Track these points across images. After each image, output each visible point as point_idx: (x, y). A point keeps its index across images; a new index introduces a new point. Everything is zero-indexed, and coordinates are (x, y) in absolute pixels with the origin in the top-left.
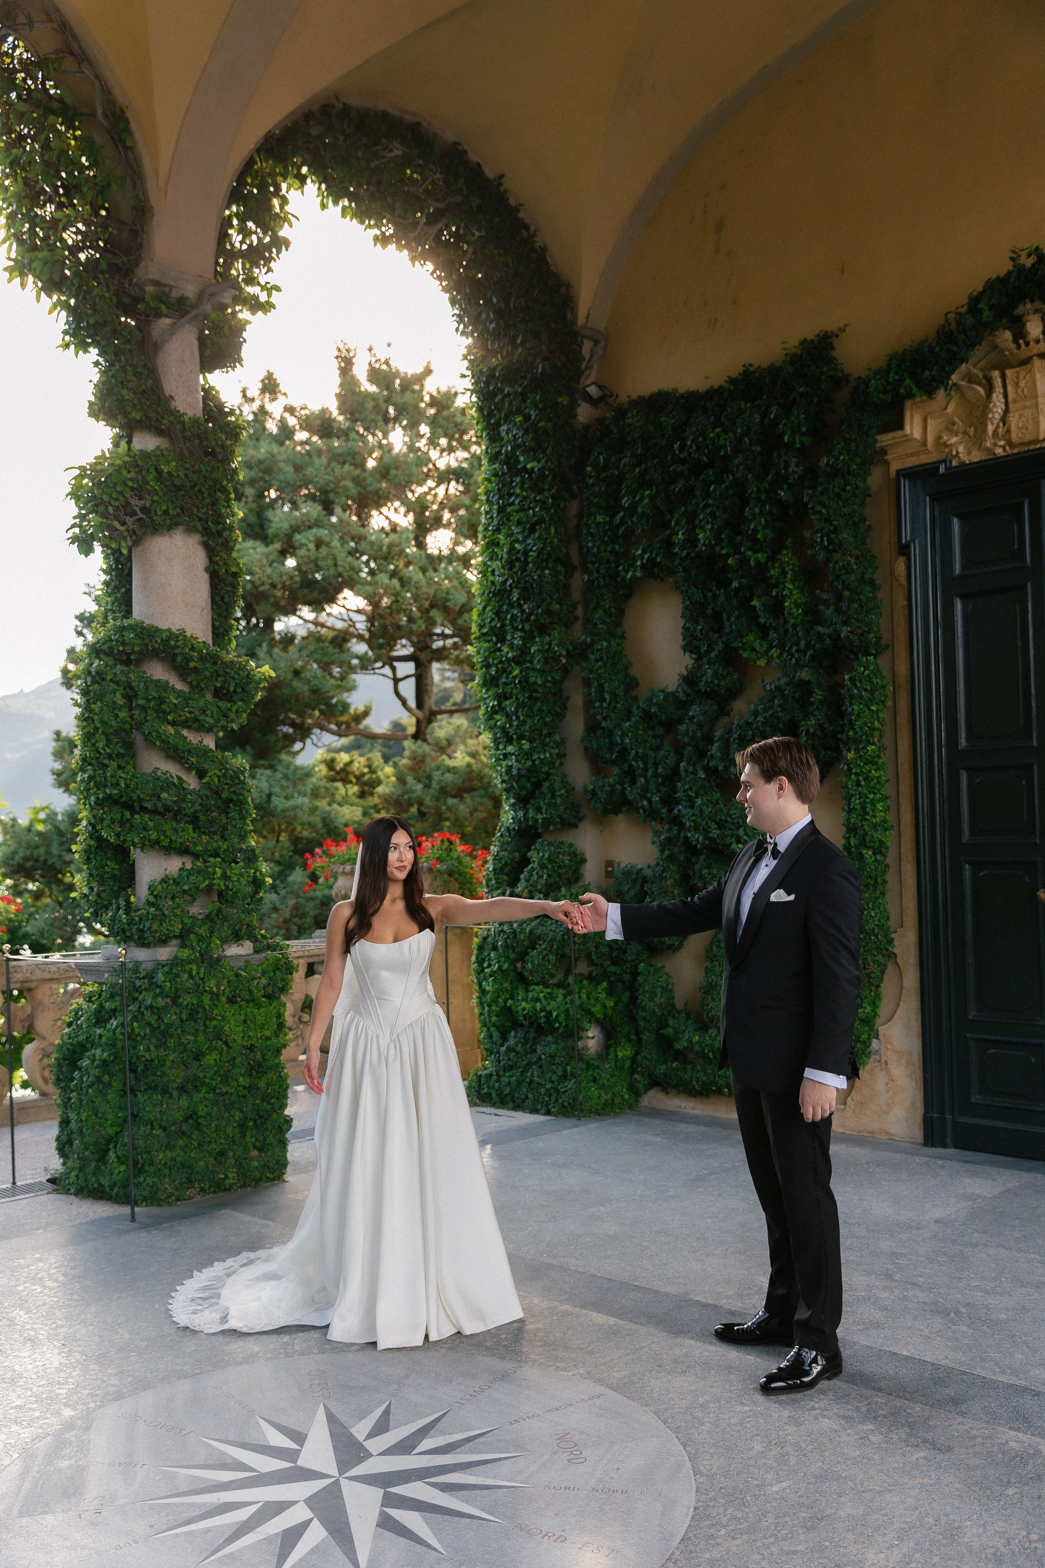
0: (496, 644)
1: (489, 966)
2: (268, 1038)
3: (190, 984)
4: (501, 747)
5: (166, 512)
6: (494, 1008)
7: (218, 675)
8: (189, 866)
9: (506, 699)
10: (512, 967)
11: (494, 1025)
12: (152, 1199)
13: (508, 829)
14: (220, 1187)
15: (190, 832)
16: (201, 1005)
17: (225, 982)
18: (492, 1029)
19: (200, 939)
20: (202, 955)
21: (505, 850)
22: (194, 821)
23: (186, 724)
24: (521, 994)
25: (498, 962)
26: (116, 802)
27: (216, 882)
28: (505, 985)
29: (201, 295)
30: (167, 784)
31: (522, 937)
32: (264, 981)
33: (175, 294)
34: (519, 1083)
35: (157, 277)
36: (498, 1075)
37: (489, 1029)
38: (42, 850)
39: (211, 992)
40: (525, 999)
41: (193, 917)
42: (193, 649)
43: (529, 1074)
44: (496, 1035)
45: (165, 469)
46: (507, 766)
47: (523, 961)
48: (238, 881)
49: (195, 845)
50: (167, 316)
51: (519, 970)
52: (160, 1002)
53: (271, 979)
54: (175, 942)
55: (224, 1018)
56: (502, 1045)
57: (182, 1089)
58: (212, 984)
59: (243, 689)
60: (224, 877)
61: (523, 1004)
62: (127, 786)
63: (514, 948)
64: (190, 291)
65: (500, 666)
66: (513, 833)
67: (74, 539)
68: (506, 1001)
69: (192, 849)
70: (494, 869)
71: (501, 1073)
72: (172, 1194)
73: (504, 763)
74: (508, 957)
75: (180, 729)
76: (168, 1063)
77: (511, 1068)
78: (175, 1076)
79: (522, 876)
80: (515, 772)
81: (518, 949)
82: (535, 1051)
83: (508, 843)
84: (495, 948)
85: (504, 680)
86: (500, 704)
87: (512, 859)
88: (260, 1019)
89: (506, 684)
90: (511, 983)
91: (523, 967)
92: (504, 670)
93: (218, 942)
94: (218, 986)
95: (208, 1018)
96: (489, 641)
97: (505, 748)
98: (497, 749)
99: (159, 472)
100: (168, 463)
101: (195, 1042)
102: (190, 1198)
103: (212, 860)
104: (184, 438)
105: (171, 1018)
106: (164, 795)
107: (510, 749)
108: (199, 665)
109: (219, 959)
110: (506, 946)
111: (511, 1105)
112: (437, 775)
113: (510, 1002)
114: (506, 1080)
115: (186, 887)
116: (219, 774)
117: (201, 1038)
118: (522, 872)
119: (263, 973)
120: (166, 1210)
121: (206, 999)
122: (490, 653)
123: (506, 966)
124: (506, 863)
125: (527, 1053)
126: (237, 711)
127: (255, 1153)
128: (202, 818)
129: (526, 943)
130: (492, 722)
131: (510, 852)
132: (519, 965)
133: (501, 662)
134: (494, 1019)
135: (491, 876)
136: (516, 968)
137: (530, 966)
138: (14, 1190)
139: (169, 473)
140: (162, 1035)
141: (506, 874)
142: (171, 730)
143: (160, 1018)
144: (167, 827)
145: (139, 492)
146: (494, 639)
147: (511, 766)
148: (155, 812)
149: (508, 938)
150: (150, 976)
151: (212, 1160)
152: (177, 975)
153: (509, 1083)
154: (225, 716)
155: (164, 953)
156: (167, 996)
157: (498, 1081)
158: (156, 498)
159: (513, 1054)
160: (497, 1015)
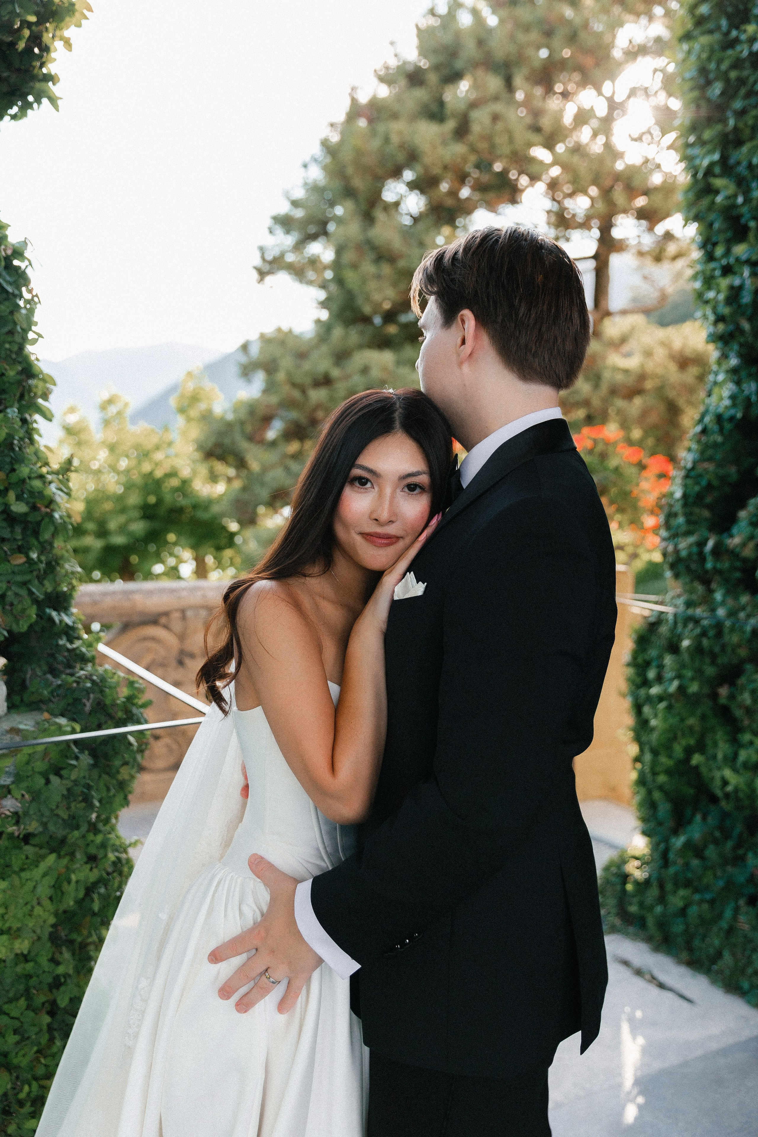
0: (728, 33)
1: (659, 679)
4: (719, 251)
6: (663, 759)
9: (739, 143)
10: (706, 690)
11: (661, 788)
13: (719, 418)
18: (657, 795)
21: (710, 459)
24: (723, 749)
25: (679, 676)
28: (691, 721)
31: (735, 639)
34: (706, 923)
36: (661, 886)
37: (649, 792)
38: (227, 438)
40: (731, 760)
43: (728, 913)
44: (664, 808)
46: (731, 288)
47: (732, 684)
51: (723, 701)
53: (36, 796)
56: (676, 832)
61: (728, 773)
63: (714, 657)
65: (733, 75)
66: (728, 426)
68: (689, 752)
70: (685, 496)
71: (669, 887)
73: (724, 283)
74: (699, 672)
77: (687, 884)
79: (743, 514)
80: (746, 298)
81: (722, 660)
82: (742, 859)
83: (715, 445)
84: (674, 648)
85: (738, 104)
86: (724, 159)
87: (722, 479)
89: (742, 113)
90: (703, 718)
91: (732, 697)
92: (742, 81)
96: (711, 32)
97: (728, 252)
98: (710, 257)
107: (740, 250)
110: (698, 650)
111: (685, 955)
112: (607, 375)
113: (697, 759)
114: (676, 901)
118: (743, 506)
119: (18, 778)
122: (712, 51)
123: (694, 688)
124: (709, 486)
125: (725, 862)
129: (743, 652)
130: (705, 202)
131: (720, 465)
132: (724, 691)
133: (737, 64)
134: (662, 778)
135: (678, 508)
136: (714, 696)
137: (746, 698)
141: (710, 507)
146: (724, 23)
147: (741, 288)
149: (704, 634)
153: (683, 912)
157: (662, 899)
159: (695, 862)
160: (668, 772)
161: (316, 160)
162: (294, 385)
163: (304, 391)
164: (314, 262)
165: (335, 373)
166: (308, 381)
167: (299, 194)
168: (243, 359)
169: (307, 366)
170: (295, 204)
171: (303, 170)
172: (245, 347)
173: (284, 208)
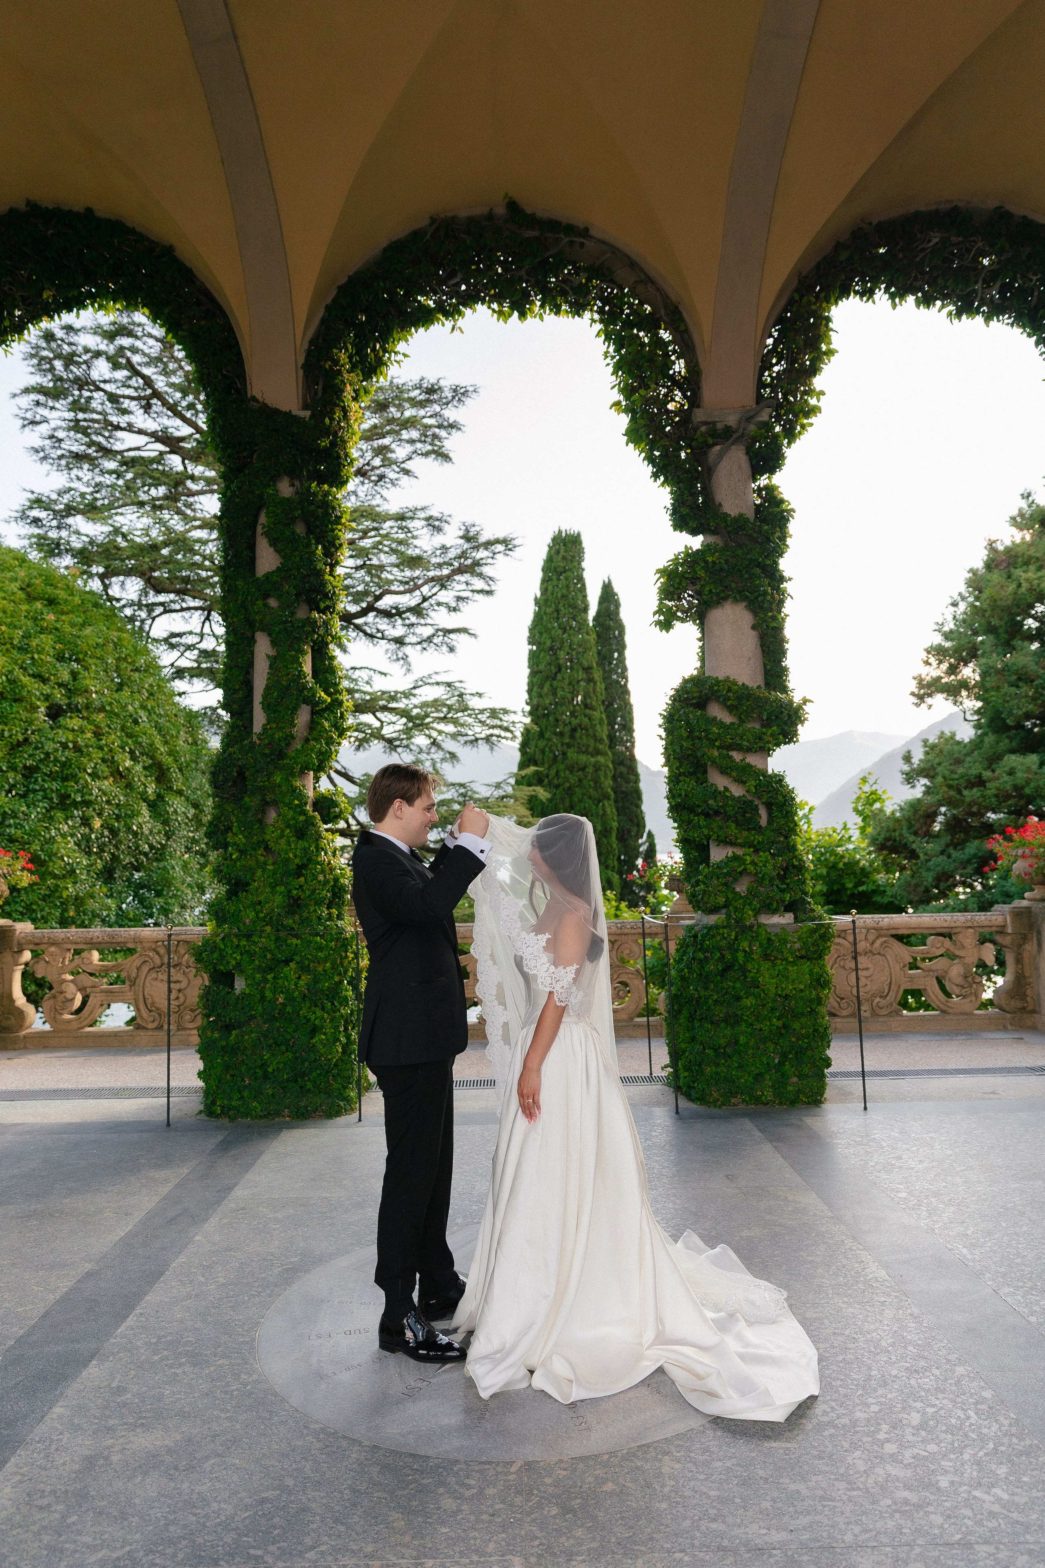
2: (802, 991)
3: (723, 943)
5: (710, 591)
7: (753, 709)
8: (730, 854)
12: (701, 1099)
14: (757, 1101)
15: (733, 829)
16: (735, 959)
17: (757, 943)
19: (736, 910)
20: (737, 922)
22: (736, 822)
23: (730, 747)
26: (684, 808)
27: (748, 867)
29: (739, 422)
30: (716, 794)
32: (797, 946)
33: (720, 426)
35: (703, 419)
38: (897, 833)
39: (745, 951)
41: (736, 893)
42: (729, 690)
45: (710, 559)
48: (765, 866)
49: (737, 838)
50: (717, 444)
52: (701, 955)
54: (724, 911)
55: (758, 971)
57: (726, 1020)
58: (745, 945)
59: (777, 717)
60: (753, 863)
62: (686, 795)
64: (732, 420)
67: (658, 623)
69: (734, 841)
72: (718, 1100)
75: (725, 752)
76: (710, 1001)
78: (719, 1012)
88: (793, 976)
93: (750, 912)
94: (750, 946)
95: (744, 970)
99: (706, 562)
100: (713, 555)
101: (734, 988)
102: (734, 1105)
103: (747, 850)
104: (729, 532)
105: (711, 967)
106: (711, 802)
108: (735, 703)
109: (751, 927)
115: (725, 871)
116: (754, 783)
117: (738, 985)
120: (714, 1111)
121: (740, 956)
126: (772, 735)
127: (795, 1079)
128: (740, 818)
138: (651, 1078)
139: (714, 562)
140: (705, 979)
142: (716, 753)
143: (703, 967)
144: (715, 825)
145: (694, 580)
148: (707, 815)
150: (696, 936)
151: (751, 1079)
152: (713, 936)
154: (760, 739)
155: (712, 919)
156: (707, 951)
158: (703, 582)
161: (963, 598)
162: (950, 787)
163: (959, 792)
164: (964, 684)
165: (987, 774)
166: (963, 782)
167: (950, 626)
168: (906, 768)
169: (961, 770)
170: (947, 636)
171: (952, 609)
172: (907, 758)
173: (937, 639)
